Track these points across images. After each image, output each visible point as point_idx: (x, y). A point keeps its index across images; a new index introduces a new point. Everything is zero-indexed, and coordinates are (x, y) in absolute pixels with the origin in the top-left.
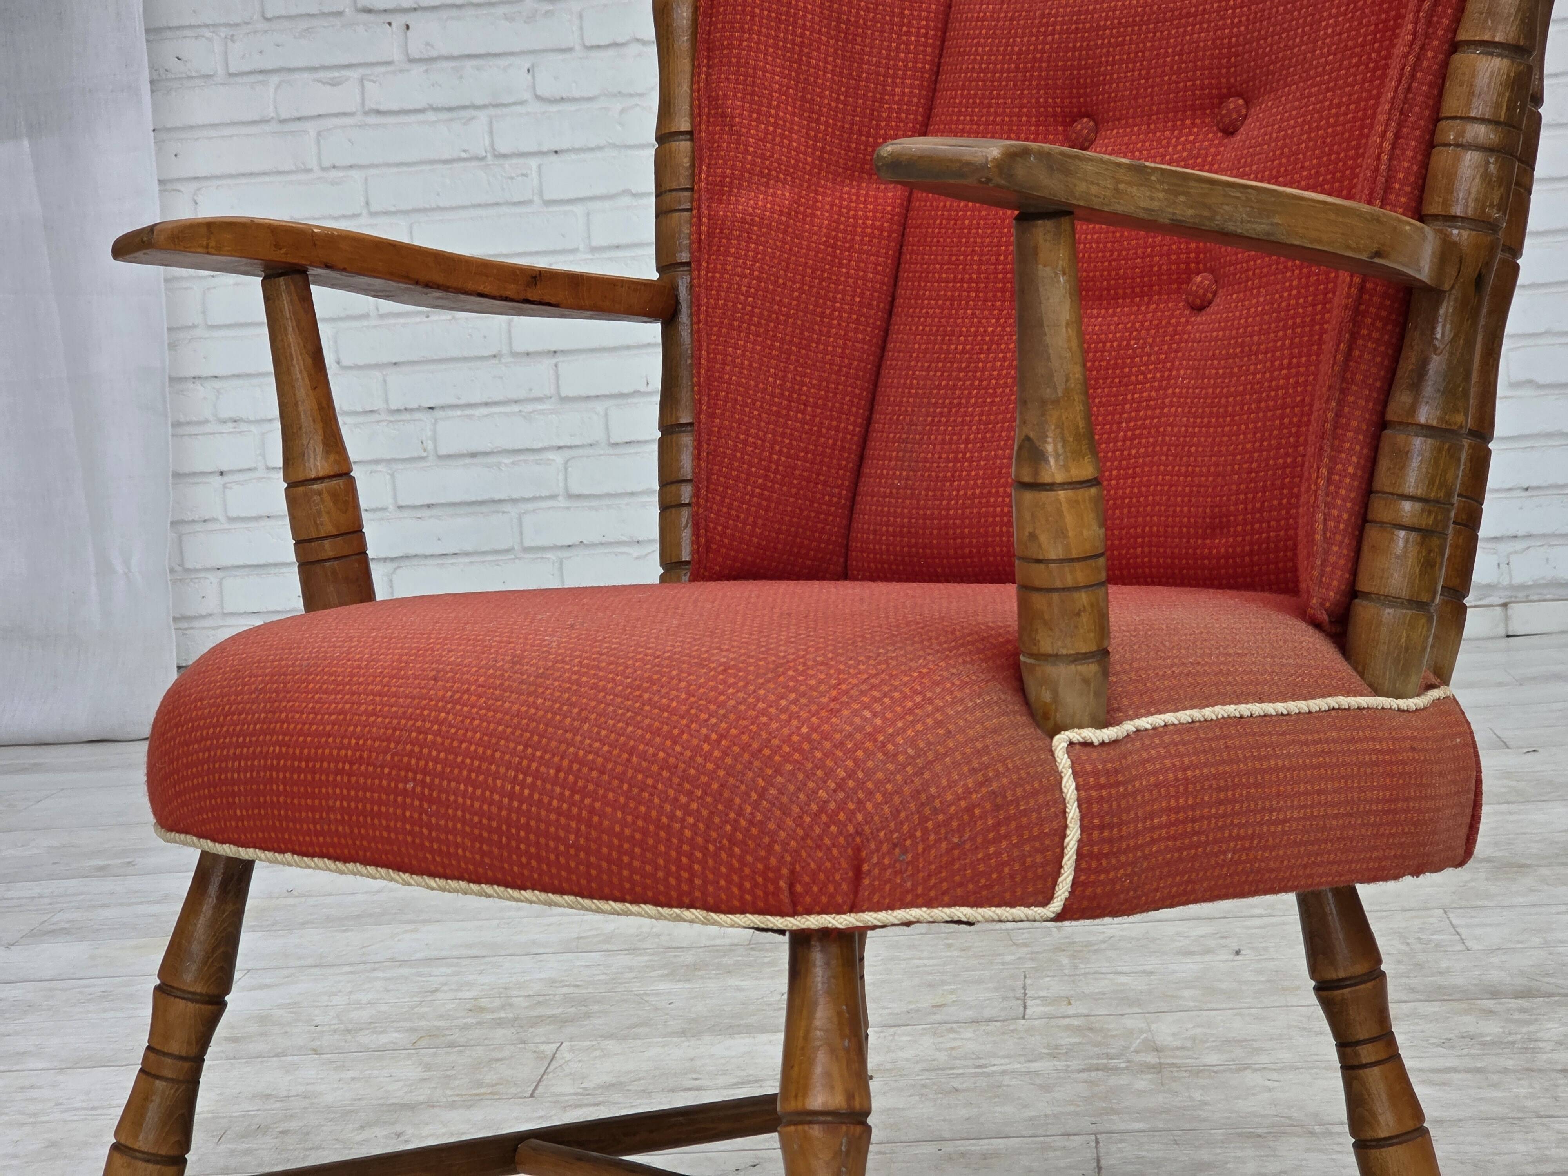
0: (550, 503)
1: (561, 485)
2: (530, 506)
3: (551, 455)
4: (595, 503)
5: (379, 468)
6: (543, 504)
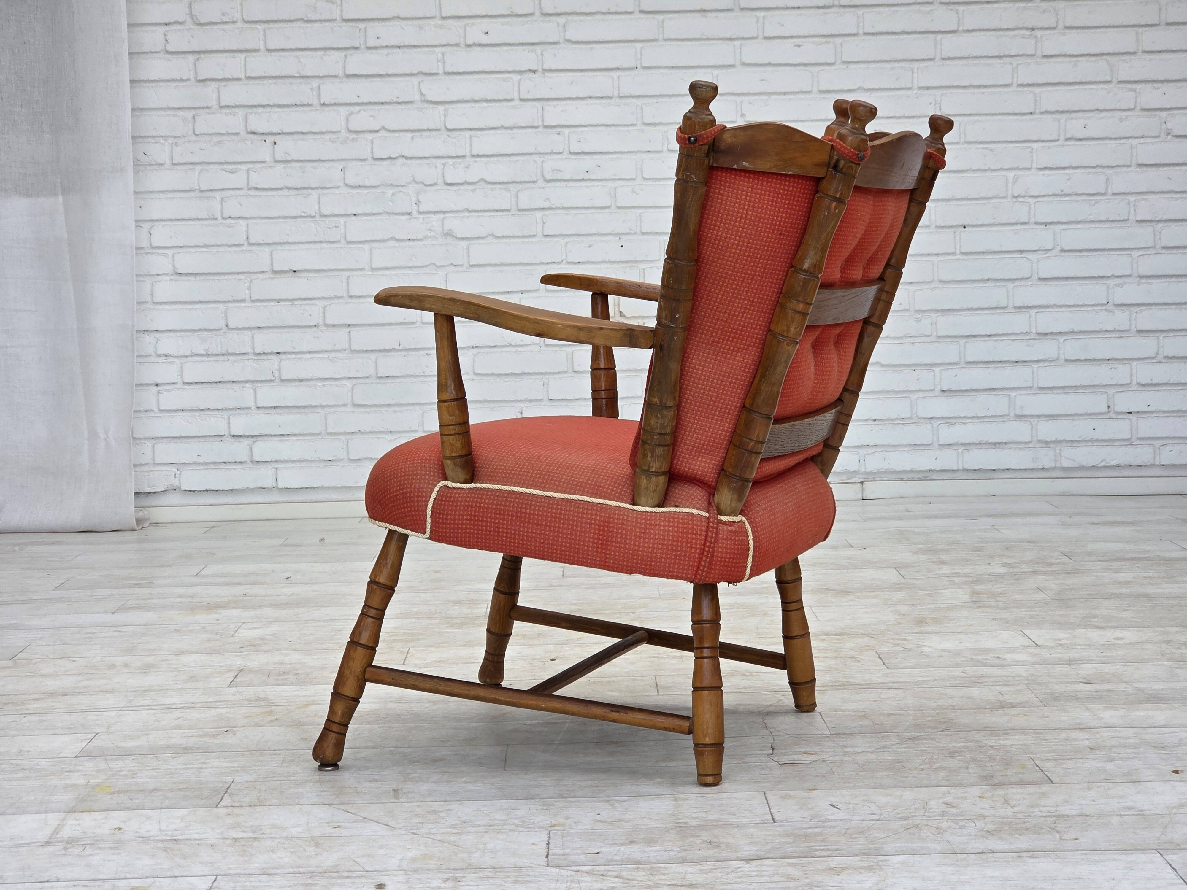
0: (343, 409)
1: (350, 399)
2: (332, 410)
3: (345, 382)
4: (367, 410)
5: (247, 385)
6: (339, 409)
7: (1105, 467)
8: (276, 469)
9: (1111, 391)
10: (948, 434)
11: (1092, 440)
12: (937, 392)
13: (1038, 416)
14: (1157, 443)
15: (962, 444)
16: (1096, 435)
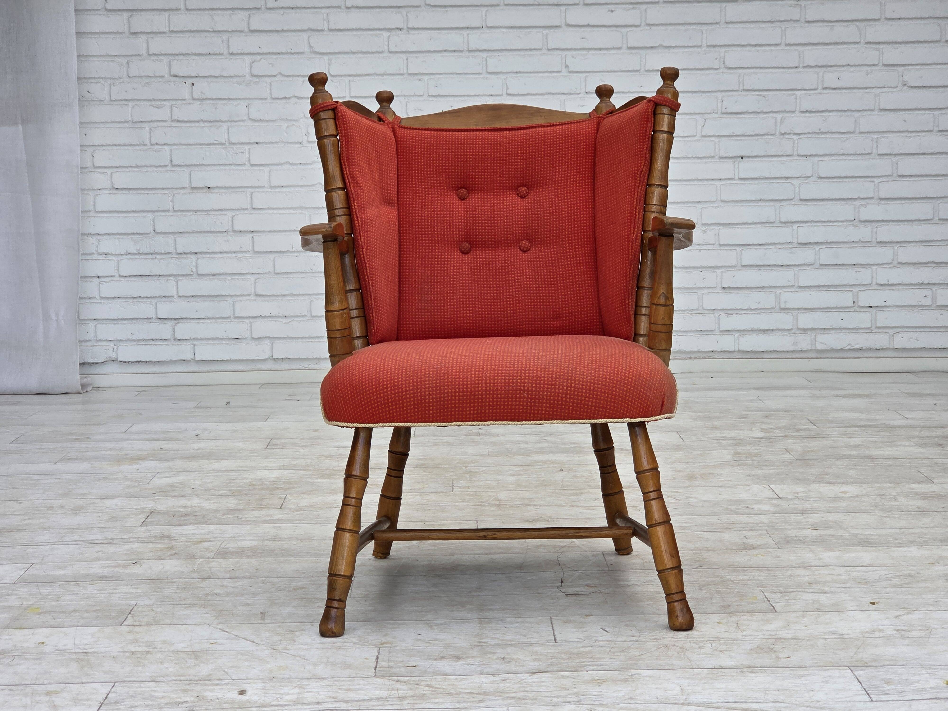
0: (248, 298)
1: (253, 290)
2: (238, 299)
3: (249, 277)
4: (267, 299)
5: (171, 278)
6: (244, 298)
7: (850, 350)
8: (194, 345)
9: (855, 290)
10: (728, 322)
11: (840, 329)
12: (719, 289)
13: (798, 309)
14: (892, 331)
15: (738, 331)
16: (844, 325)
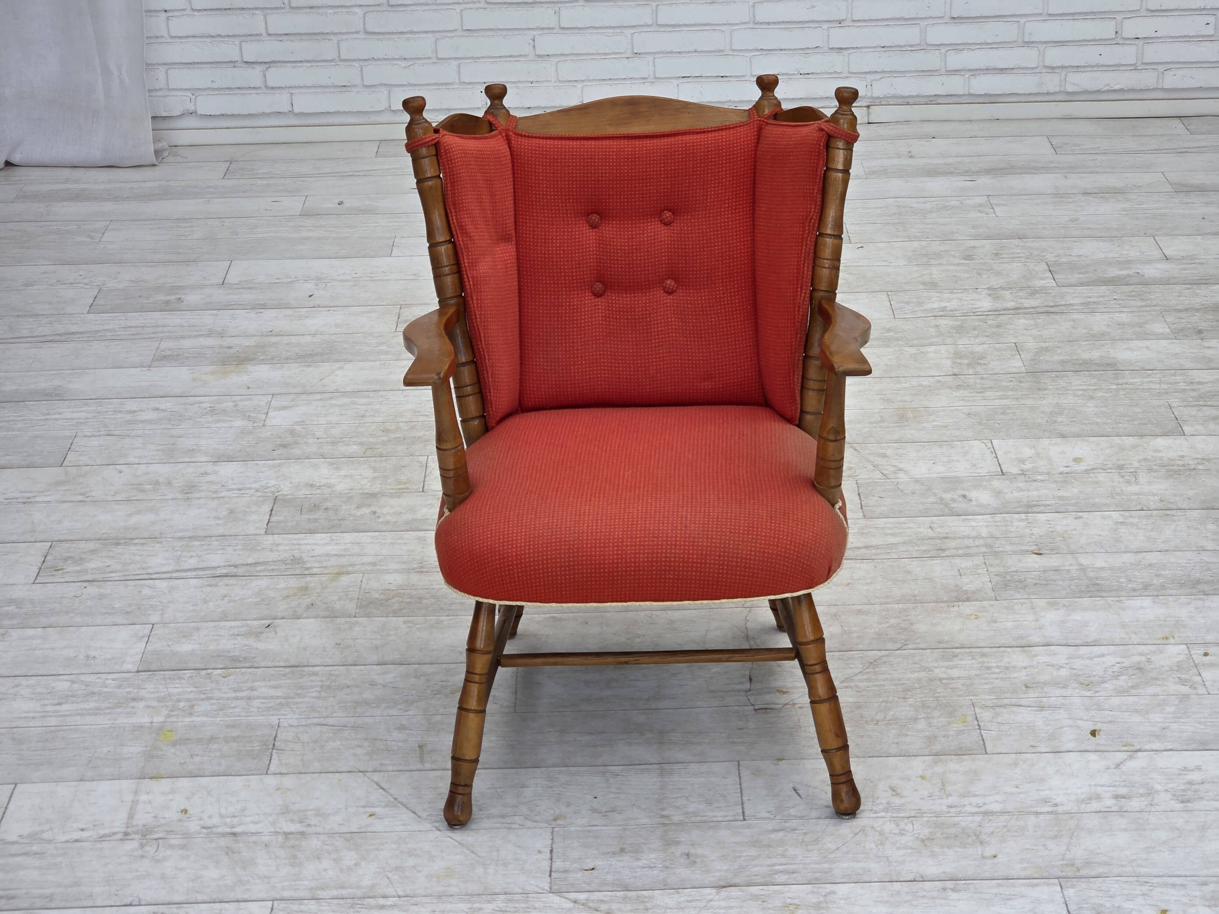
0: (355, 36)
1: (362, 26)
2: (344, 37)
3: (356, 10)
4: (381, 37)
5: (257, 12)
6: (351, 36)
7: (1108, 91)
8: (291, 94)
9: (1119, 17)
10: (955, 60)
11: (1098, 66)
12: (947, 20)
13: (1046, 42)
14: (1161, 68)
15: (969, 70)
16: (1102, 61)
